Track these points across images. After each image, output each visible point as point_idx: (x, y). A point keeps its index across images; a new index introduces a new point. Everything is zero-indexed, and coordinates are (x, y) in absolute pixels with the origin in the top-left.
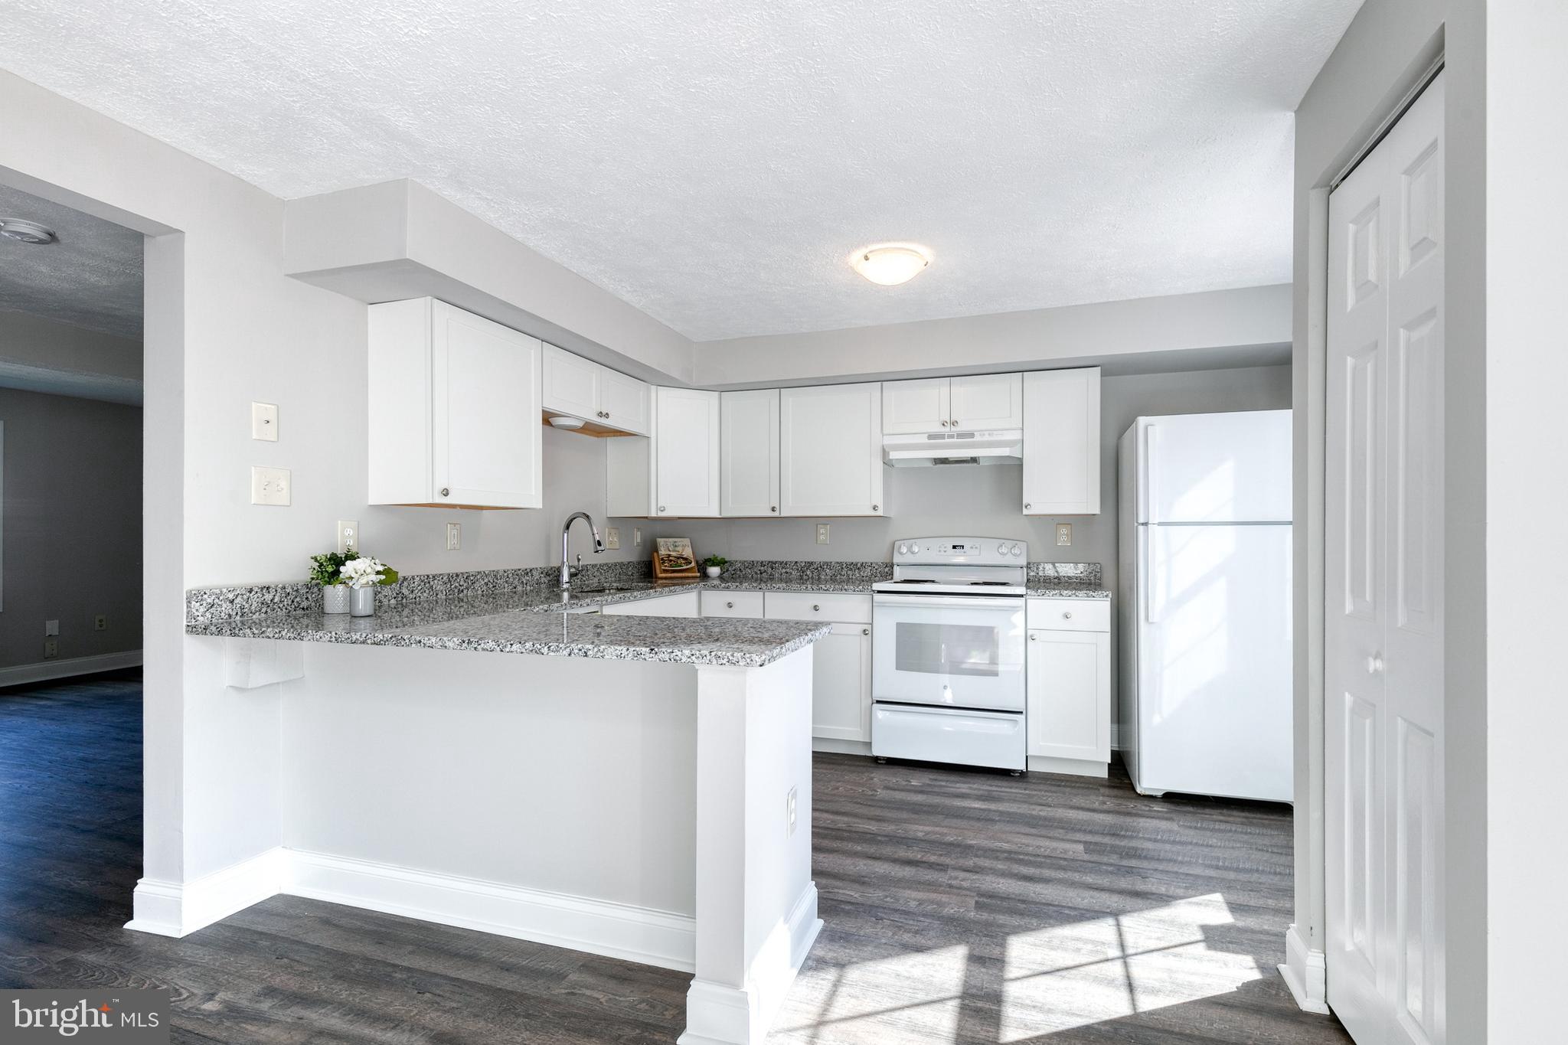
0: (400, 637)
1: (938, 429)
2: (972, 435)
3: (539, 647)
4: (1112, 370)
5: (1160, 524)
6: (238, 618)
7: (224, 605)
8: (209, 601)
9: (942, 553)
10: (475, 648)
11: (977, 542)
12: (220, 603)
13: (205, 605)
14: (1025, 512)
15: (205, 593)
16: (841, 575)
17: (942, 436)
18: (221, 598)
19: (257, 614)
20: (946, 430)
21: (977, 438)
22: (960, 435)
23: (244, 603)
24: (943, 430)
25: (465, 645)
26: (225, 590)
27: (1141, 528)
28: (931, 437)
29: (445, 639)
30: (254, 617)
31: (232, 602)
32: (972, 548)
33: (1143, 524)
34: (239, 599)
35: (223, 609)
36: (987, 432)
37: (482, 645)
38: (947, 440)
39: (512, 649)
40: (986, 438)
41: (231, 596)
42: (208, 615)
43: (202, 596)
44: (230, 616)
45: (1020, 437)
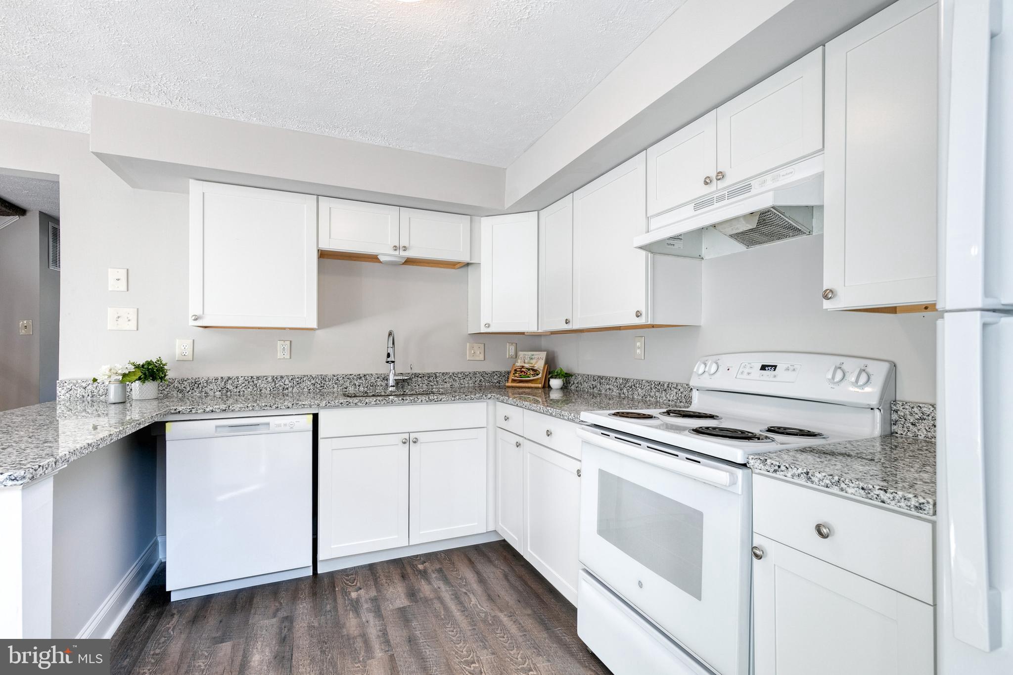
6: (89, 397)
7: (79, 390)
8: (68, 387)
12: (76, 388)
13: (65, 389)
15: (66, 382)
18: (77, 386)
19: (104, 396)
23: (94, 389)
26: (79, 381)
30: (101, 398)
31: (85, 388)
34: (90, 387)
35: (78, 392)
41: (84, 385)
42: (68, 395)
43: (63, 384)
44: (83, 397)
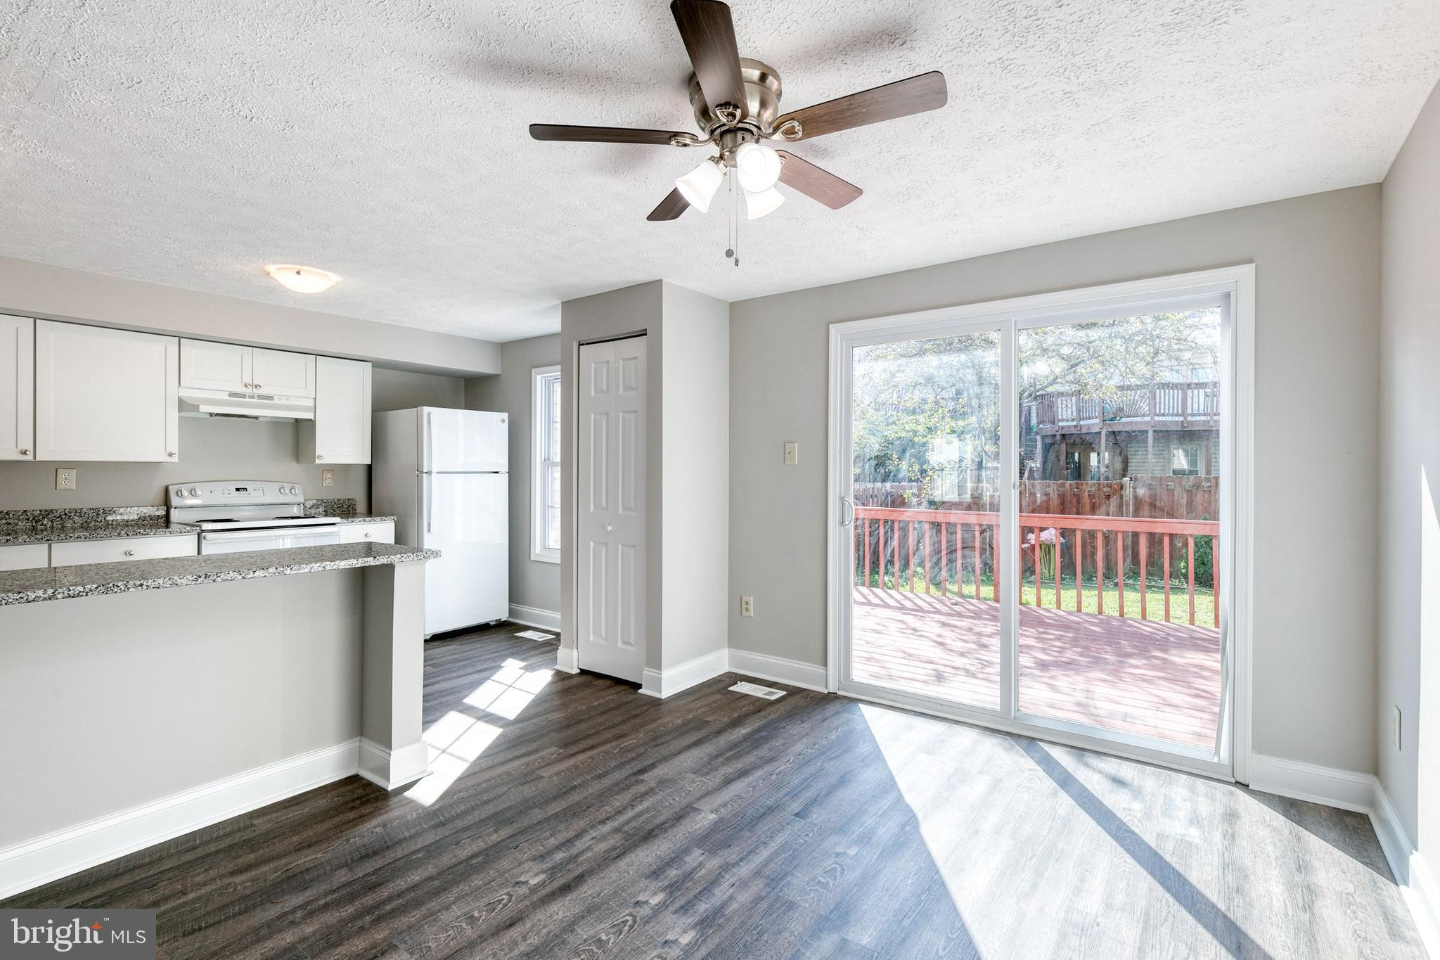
0: (111, 585)
1: (240, 389)
2: (271, 398)
3: (282, 569)
4: (378, 365)
5: (438, 473)
9: (227, 495)
10: (214, 581)
11: (259, 485)
14: (318, 462)
16: (95, 521)
17: (243, 396)
20: (249, 391)
21: (276, 401)
22: (260, 397)
24: (244, 390)
25: (202, 578)
27: (425, 475)
28: (231, 395)
29: (176, 578)
32: (255, 490)
33: (427, 473)
36: (285, 398)
37: (222, 577)
38: (247, 400)
39: (255, 575)
40: (284, 402)
45: (313, 405)
